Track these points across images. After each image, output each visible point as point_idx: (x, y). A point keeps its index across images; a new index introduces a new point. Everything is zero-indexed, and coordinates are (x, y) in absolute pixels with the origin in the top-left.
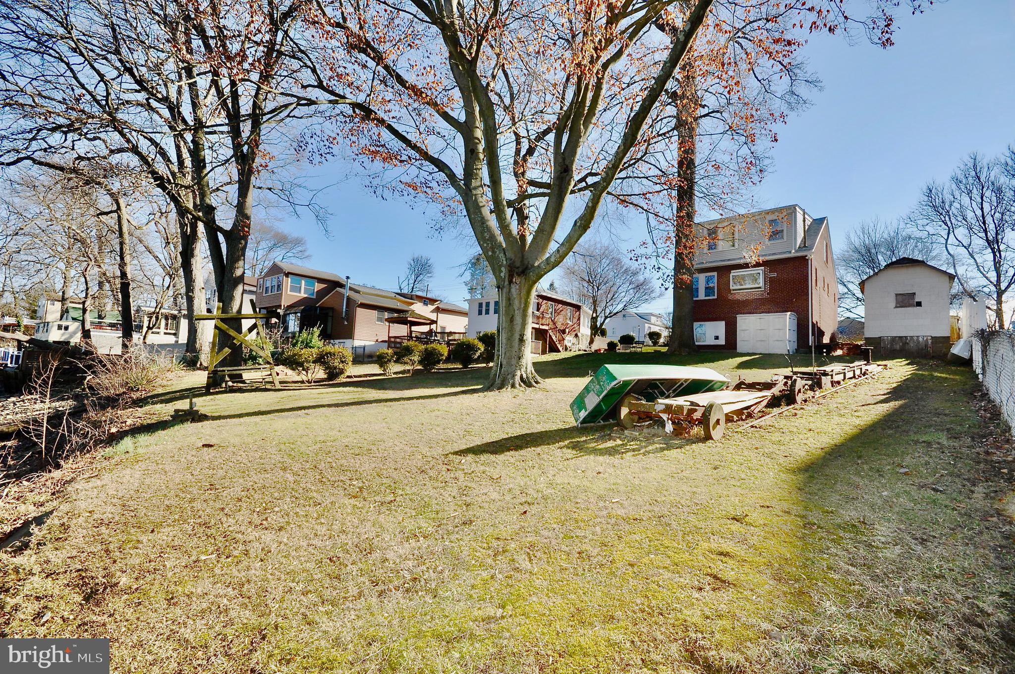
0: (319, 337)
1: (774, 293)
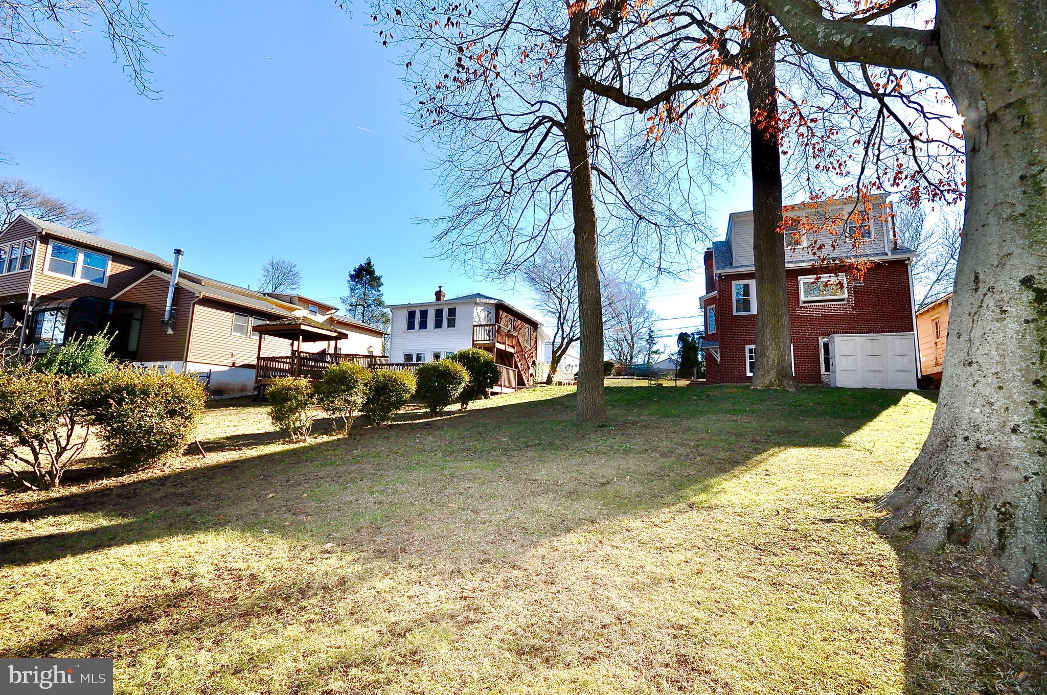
0: (107, 354)
1: (862, 307)
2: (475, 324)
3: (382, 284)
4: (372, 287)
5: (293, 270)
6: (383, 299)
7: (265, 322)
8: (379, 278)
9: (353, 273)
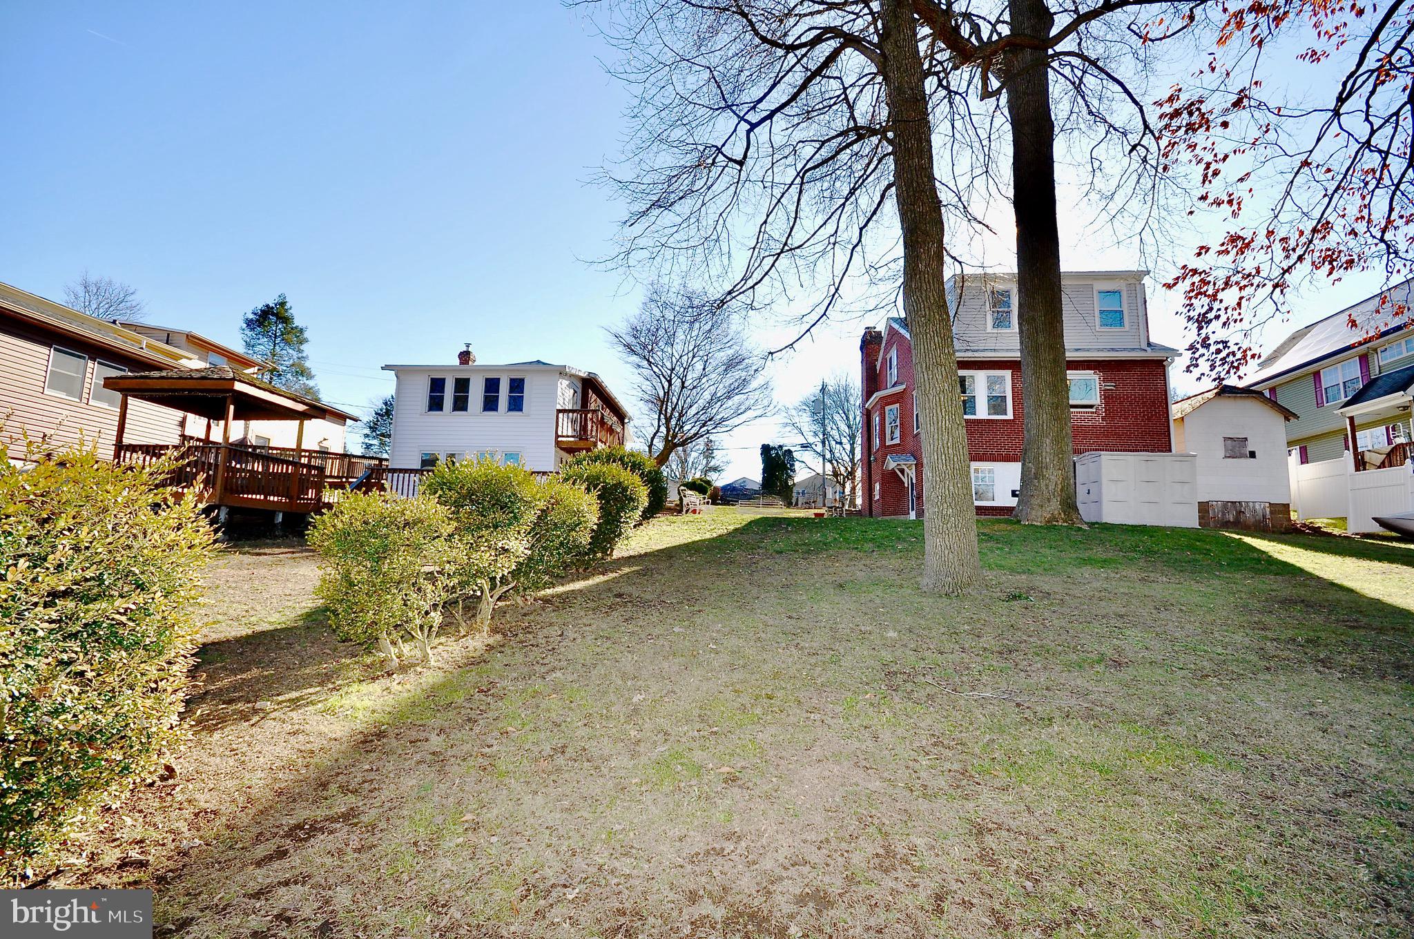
1: (1113, 418)
2: (559, 407)
3: (306, 341)
4: (288, 343)
5: (128, 298)
6: (308, 364)
7: (123, 373)
8: (301, 331)
9: (251, 316)
